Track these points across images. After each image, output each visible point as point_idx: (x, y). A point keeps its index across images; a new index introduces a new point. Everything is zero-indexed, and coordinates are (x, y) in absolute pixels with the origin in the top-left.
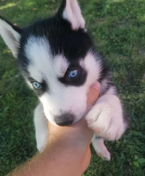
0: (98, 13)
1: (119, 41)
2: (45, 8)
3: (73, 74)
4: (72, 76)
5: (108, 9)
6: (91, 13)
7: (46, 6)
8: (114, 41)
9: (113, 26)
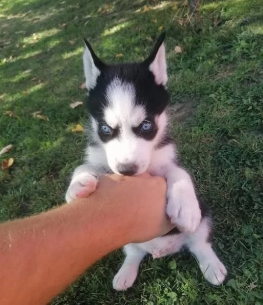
0: (224, 57)
1: (259, 108)
2: (135, 52)
3: (146, 127)
4: (145, 129)
5: (243, 48)
6: (211, 58)
7: (137, 49)
8: (250, 108)
9: (250, 80)
